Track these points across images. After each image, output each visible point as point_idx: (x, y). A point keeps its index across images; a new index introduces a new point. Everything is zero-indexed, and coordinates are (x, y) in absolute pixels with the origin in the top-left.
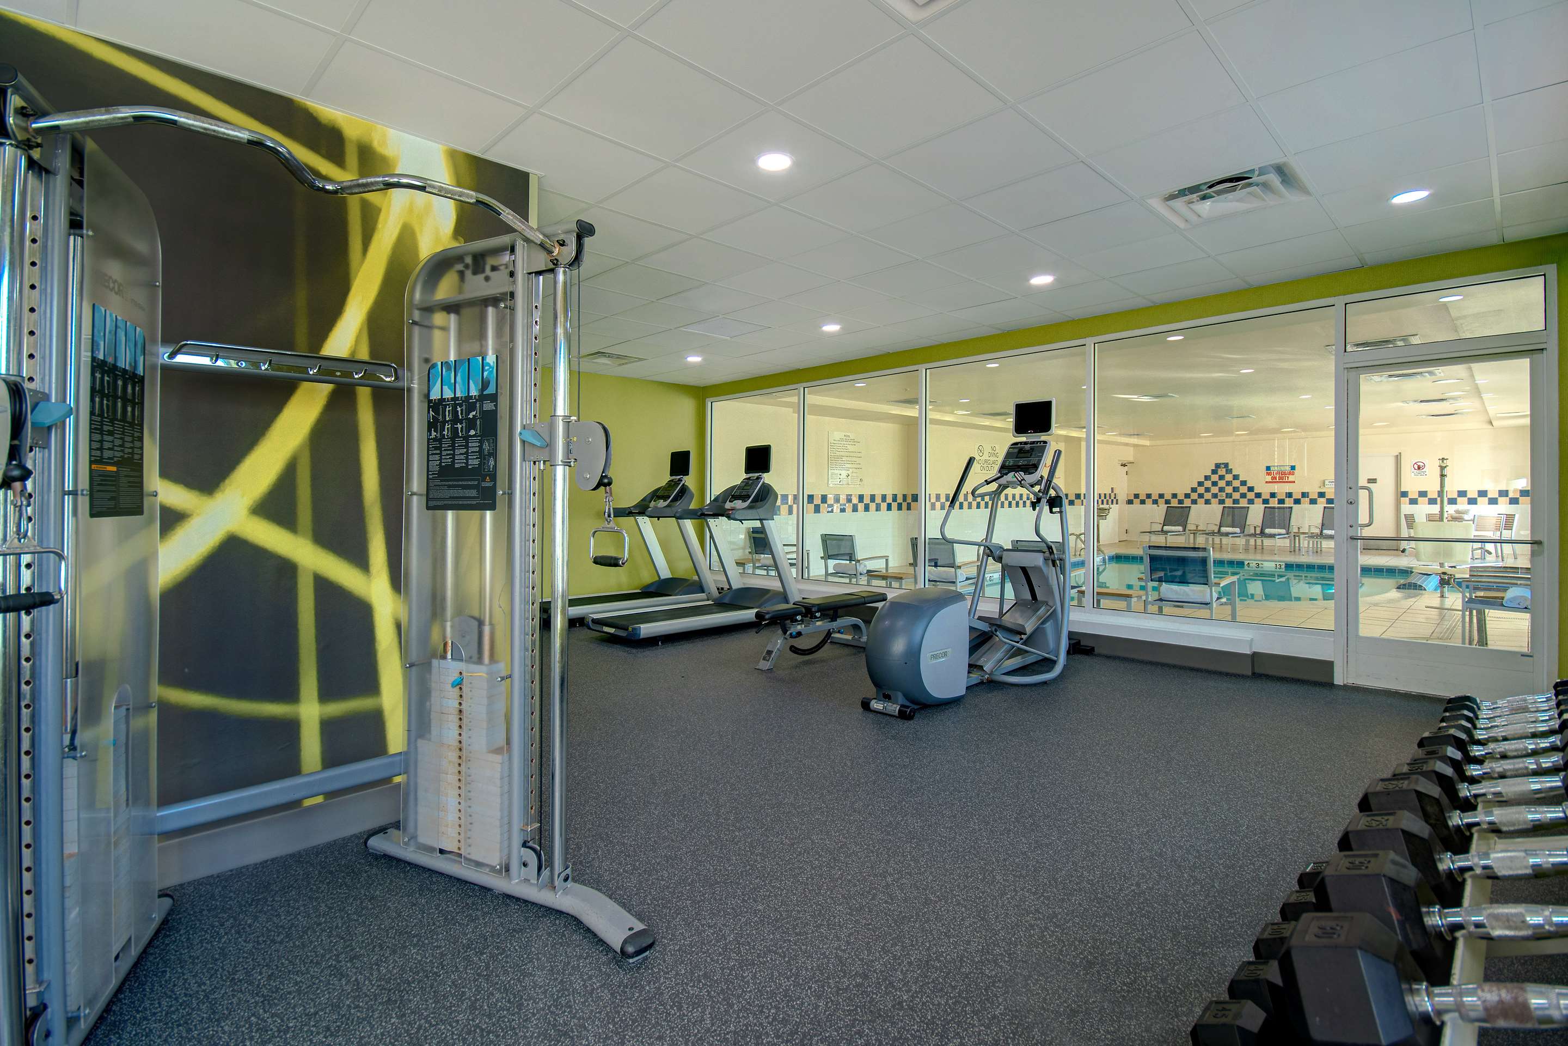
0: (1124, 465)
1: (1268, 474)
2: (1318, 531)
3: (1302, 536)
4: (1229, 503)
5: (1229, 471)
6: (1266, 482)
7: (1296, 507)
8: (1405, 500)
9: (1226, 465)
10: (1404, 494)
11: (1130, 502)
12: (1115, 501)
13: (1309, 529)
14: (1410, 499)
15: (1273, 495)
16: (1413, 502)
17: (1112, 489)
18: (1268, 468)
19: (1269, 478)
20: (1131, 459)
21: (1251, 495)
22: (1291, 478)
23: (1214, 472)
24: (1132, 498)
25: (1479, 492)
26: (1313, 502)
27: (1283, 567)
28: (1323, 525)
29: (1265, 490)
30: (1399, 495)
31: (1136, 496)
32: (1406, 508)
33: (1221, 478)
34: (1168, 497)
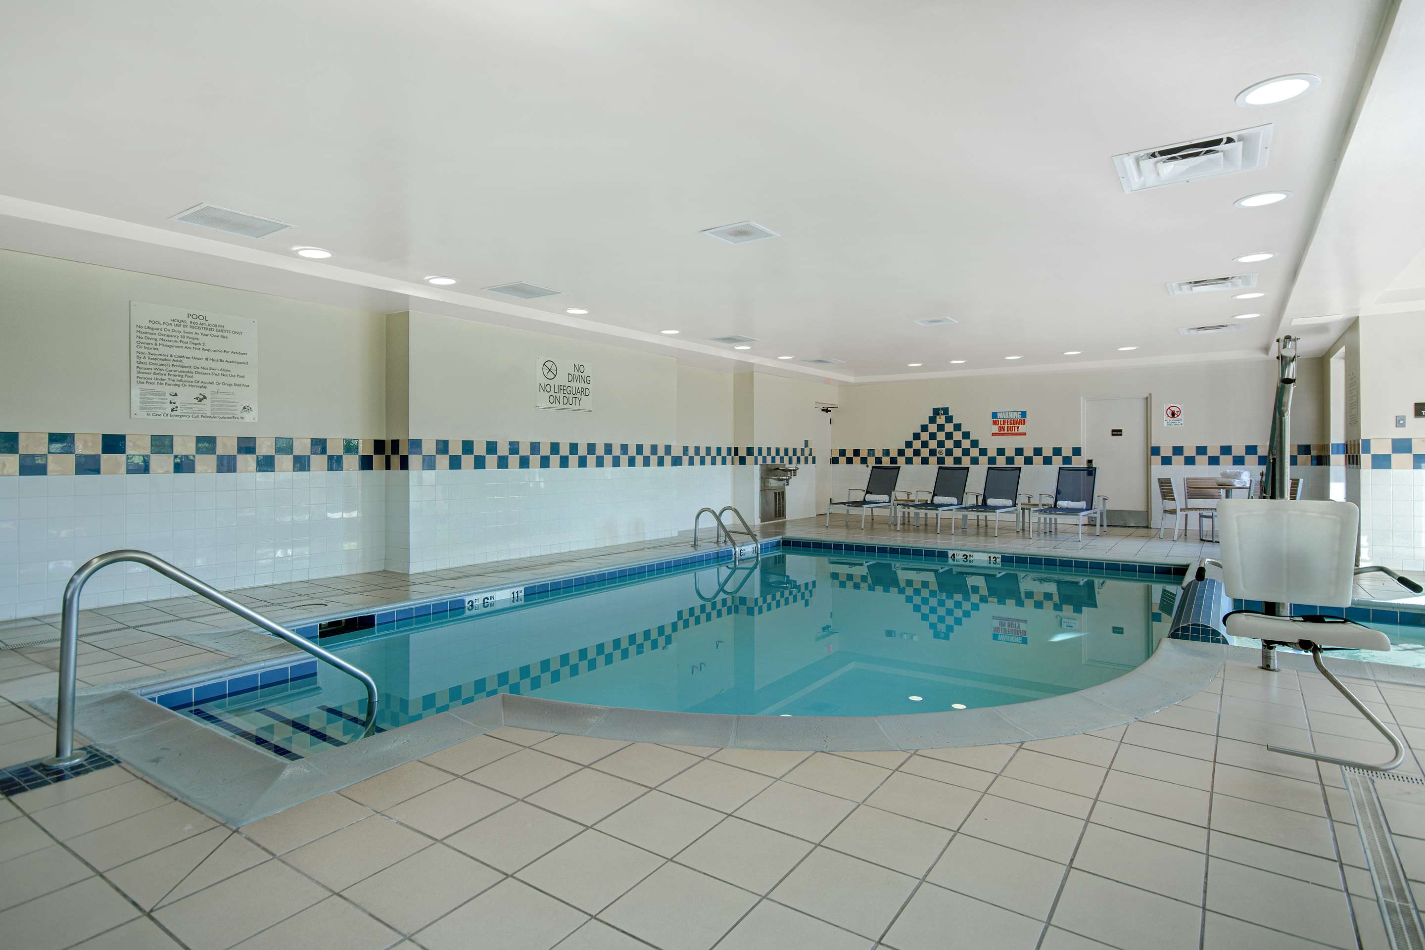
0: (827, 411)
1: (995, 423)
2: (1051, 501)
3: (1032, 509)
4: (949, 462)
5: (949, 419)
6: (993, 434)
7: (1025, 469)
8: (1156, 460)
9: (946, 410)
10: (1156, 451)
11: (835, 461)
12: (810, 459)
13: (1040, 499)
14: (1163, 458)
15: (1001, 452)
16: (1167, 461)
17: (806, 442)
18: (995, 415)
19: (995, 429)
20: (836, 403)
21: (974, 452)
22: (1022, 428)
23: (932, 420)
24: (837, 455)
25: (1247, 447)
26: (1047, 461)
27: (999, 560)
28: (1058, 492)
29: (991, 444)
30: (1149, 453)
31: (843, 453)
32: (1159, 471)
33: (941, 428)
34: (878, 454)
